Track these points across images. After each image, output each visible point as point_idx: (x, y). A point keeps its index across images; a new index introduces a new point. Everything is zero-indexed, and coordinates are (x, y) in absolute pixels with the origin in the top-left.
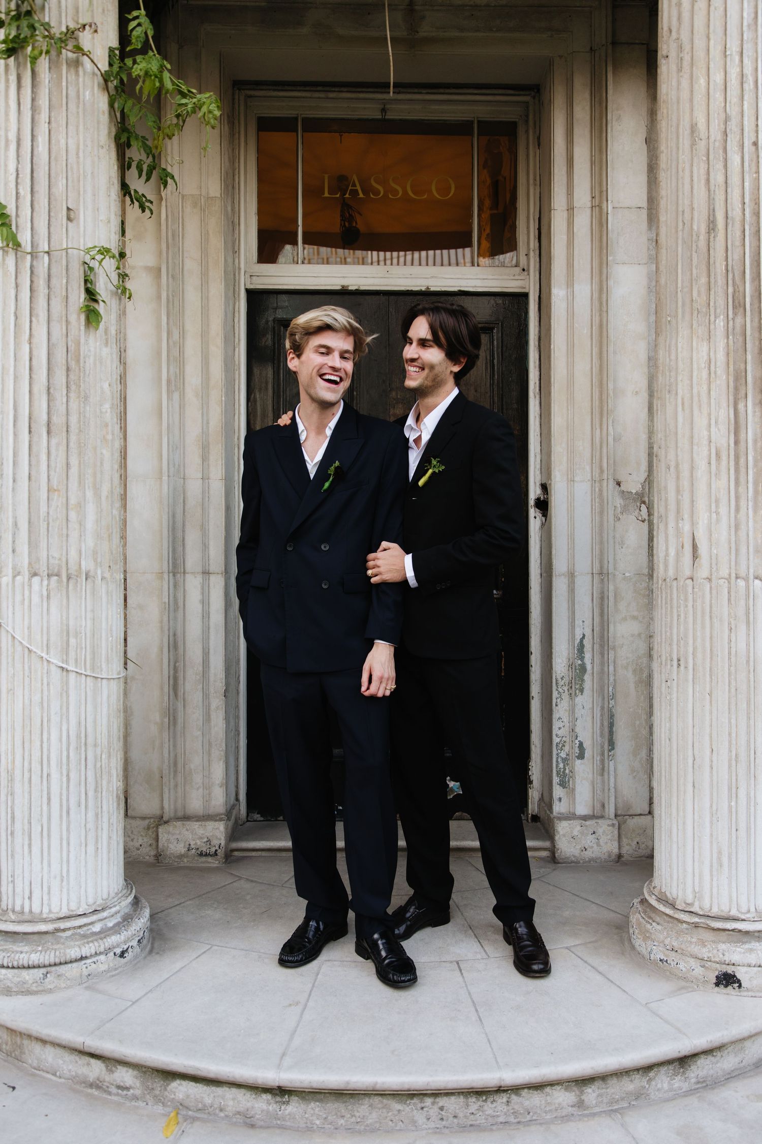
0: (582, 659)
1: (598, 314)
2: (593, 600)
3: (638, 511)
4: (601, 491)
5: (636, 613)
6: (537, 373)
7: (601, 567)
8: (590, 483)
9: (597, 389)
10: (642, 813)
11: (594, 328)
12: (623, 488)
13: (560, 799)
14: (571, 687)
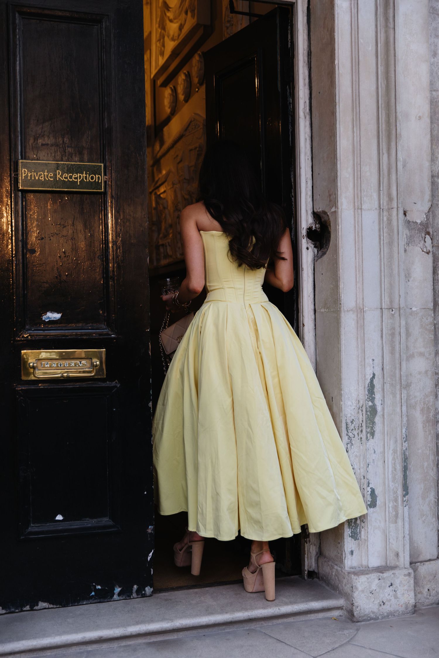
0: (372, 399)
1: (383, 31)
2: (382, 337)
3: (423, 242)
4: (390, 220)
5: (422, 350)
6: (307, 92)
7: (391, 302)
8: (376, 213)
9: (384, 112)
10: (431, 558)
11: (379, 45)
12: (408, 218)
13: (352, 553)
14: (362, 431)
